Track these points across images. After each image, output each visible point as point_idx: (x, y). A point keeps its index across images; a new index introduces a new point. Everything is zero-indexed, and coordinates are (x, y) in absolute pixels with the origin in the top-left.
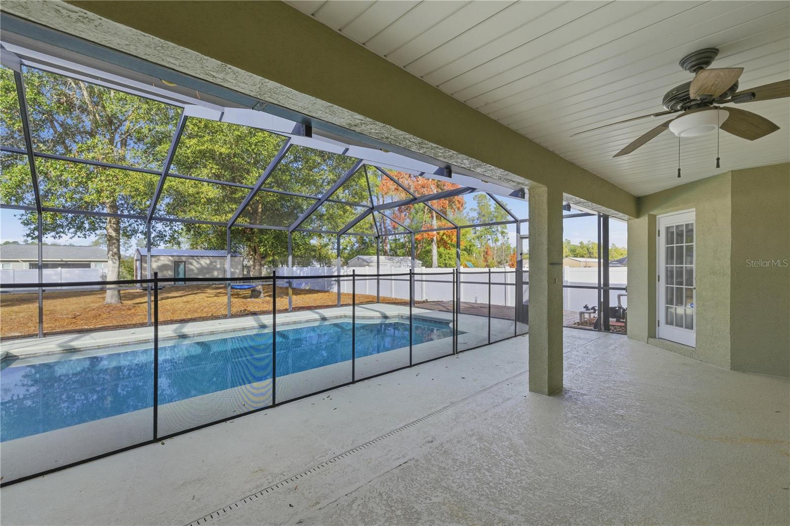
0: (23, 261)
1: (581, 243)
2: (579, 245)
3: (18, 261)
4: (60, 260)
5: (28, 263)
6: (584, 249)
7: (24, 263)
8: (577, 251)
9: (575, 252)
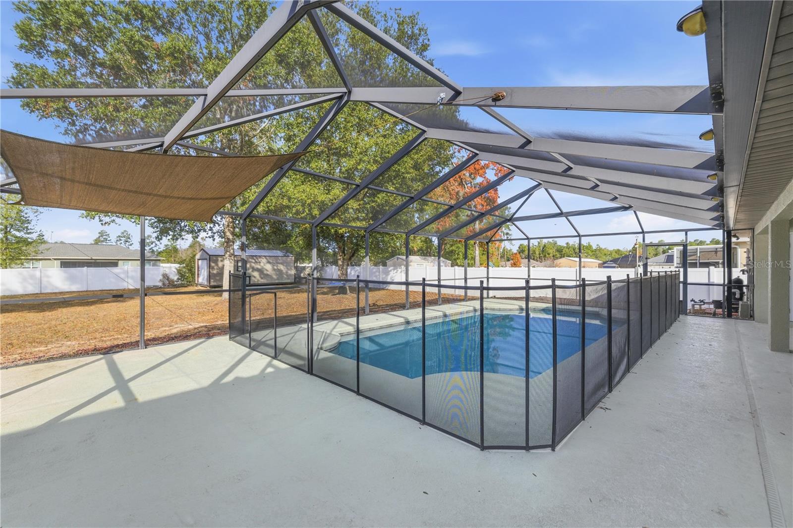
0: (55, 259)
1: (567, 243)
2: (566, 245)
3: (50, 259)
4: (90, 258)
5: (59, 261)
6: (570, 249)
7: (55, 261)
8: (564, 251)
9: (562, 252)
